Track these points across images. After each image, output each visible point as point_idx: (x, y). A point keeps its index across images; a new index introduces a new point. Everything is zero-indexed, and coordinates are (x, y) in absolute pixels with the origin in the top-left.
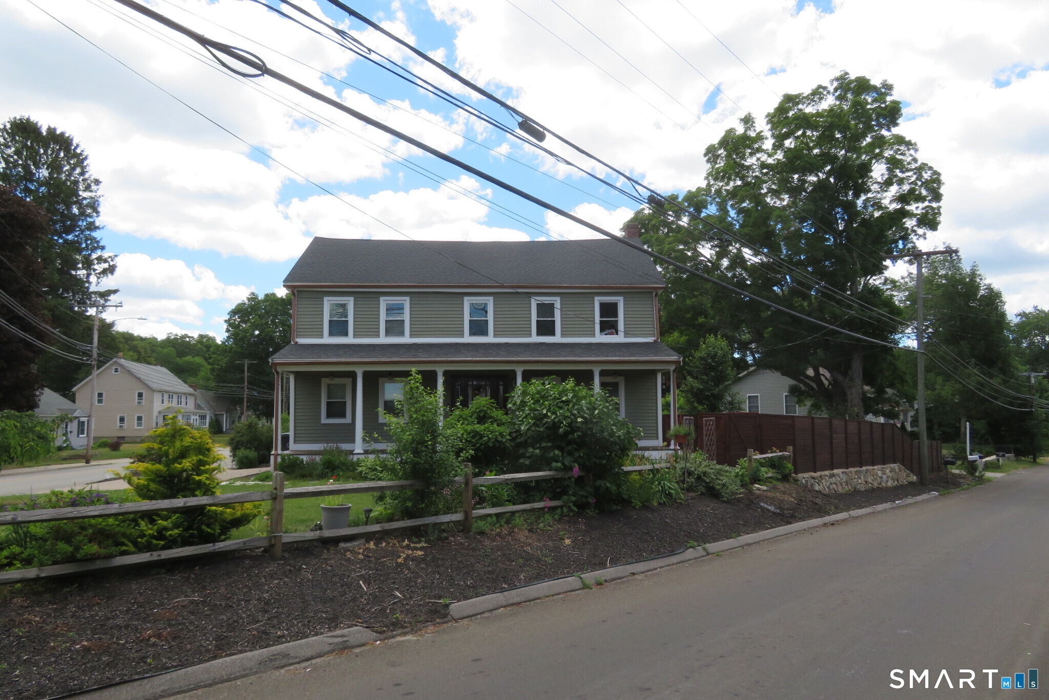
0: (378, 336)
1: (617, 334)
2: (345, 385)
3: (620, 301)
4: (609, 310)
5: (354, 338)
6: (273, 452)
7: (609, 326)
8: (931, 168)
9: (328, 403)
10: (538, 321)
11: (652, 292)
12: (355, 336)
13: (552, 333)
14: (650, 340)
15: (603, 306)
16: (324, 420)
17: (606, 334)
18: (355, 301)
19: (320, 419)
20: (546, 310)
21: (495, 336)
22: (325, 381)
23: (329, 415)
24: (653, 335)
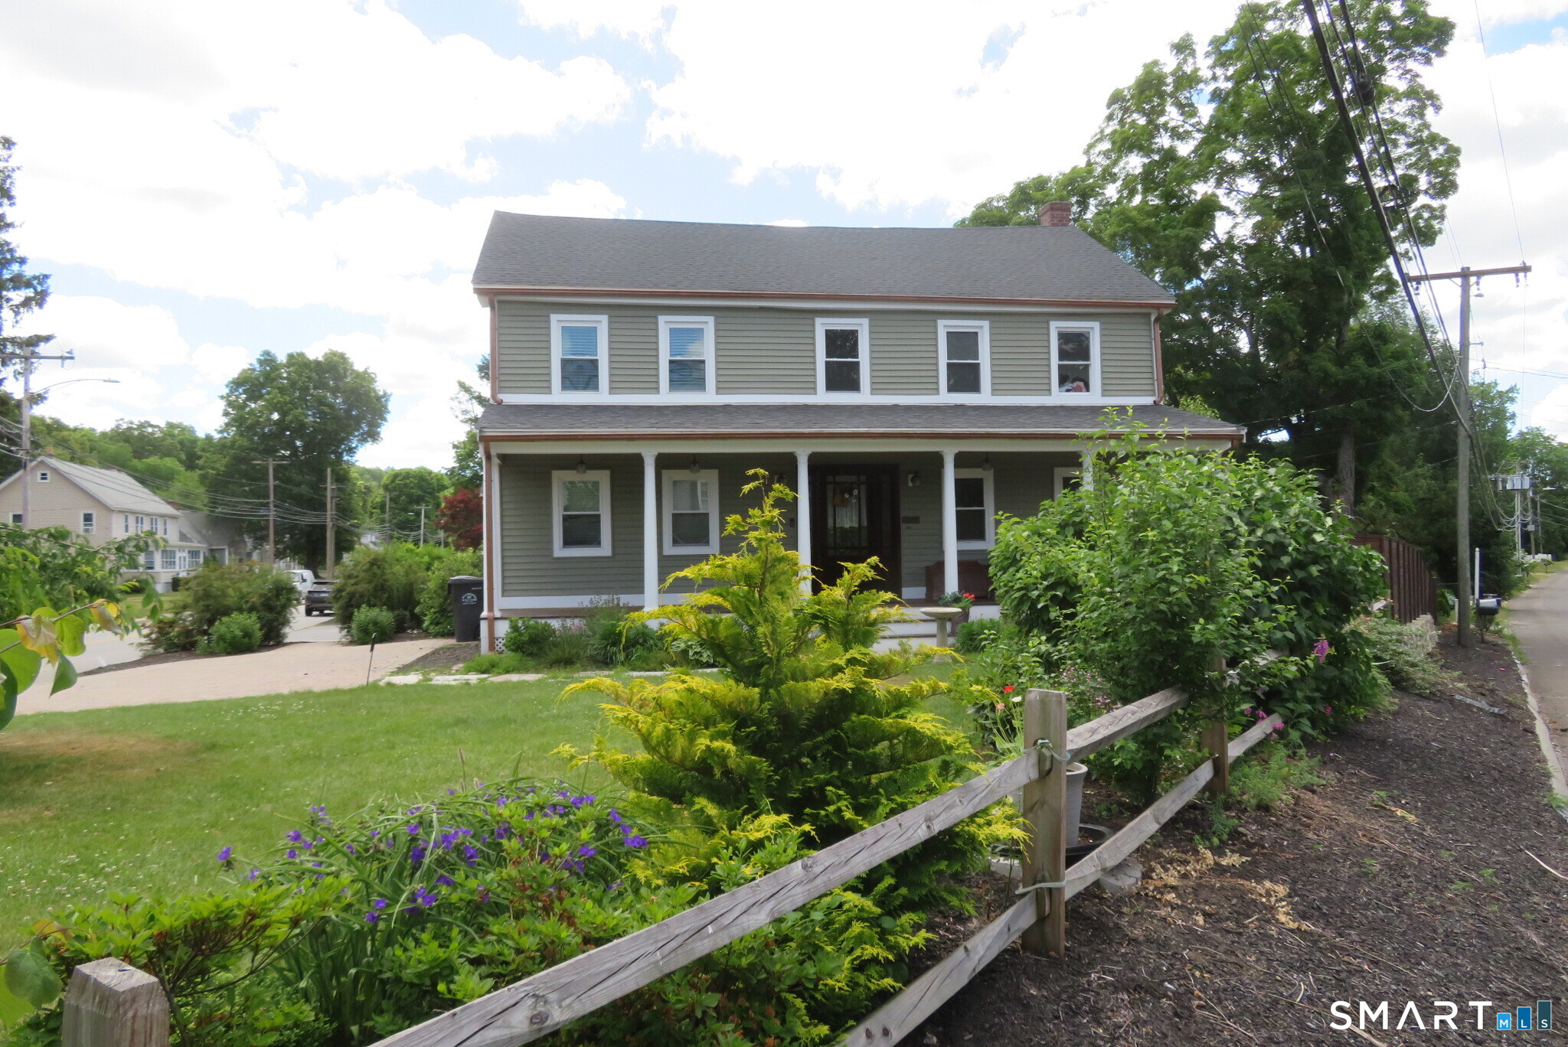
0: (656, 390)
1: (1088, 390)
2: (596, 484)
3: (1094, 329)
4: (1075, 347)
5: (610, 393)
6: (485, 614)
7: (1074, 377)
8: (1444, 141)
9: (566, 519)
10: (949, 365)
11: (1149, 315)
12: (613, 390)
13: (974, 387)
14: (1148, 400)
15: (1064, 337)
16: (559, 551)
17: (1068, 391)
18: (610, 322)
19: (550, 549)
20: (964, 344)
21: (874, 391)
22: (560, 479)
23: (568, 542)
24: (1152, 393)
